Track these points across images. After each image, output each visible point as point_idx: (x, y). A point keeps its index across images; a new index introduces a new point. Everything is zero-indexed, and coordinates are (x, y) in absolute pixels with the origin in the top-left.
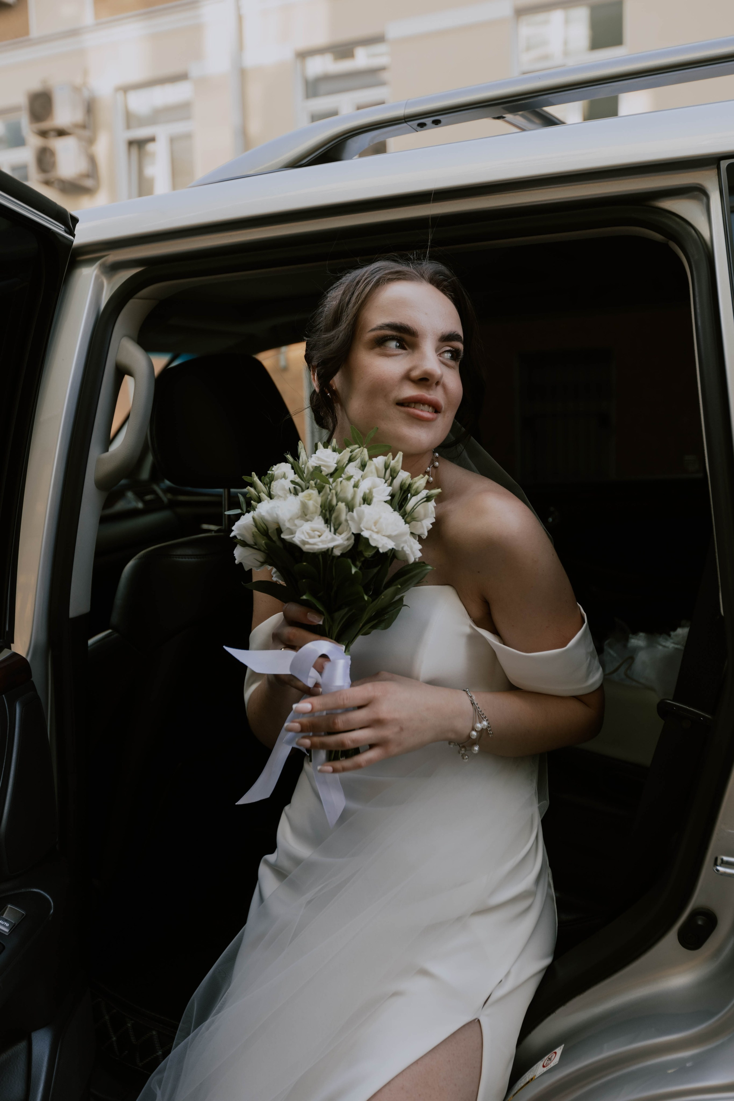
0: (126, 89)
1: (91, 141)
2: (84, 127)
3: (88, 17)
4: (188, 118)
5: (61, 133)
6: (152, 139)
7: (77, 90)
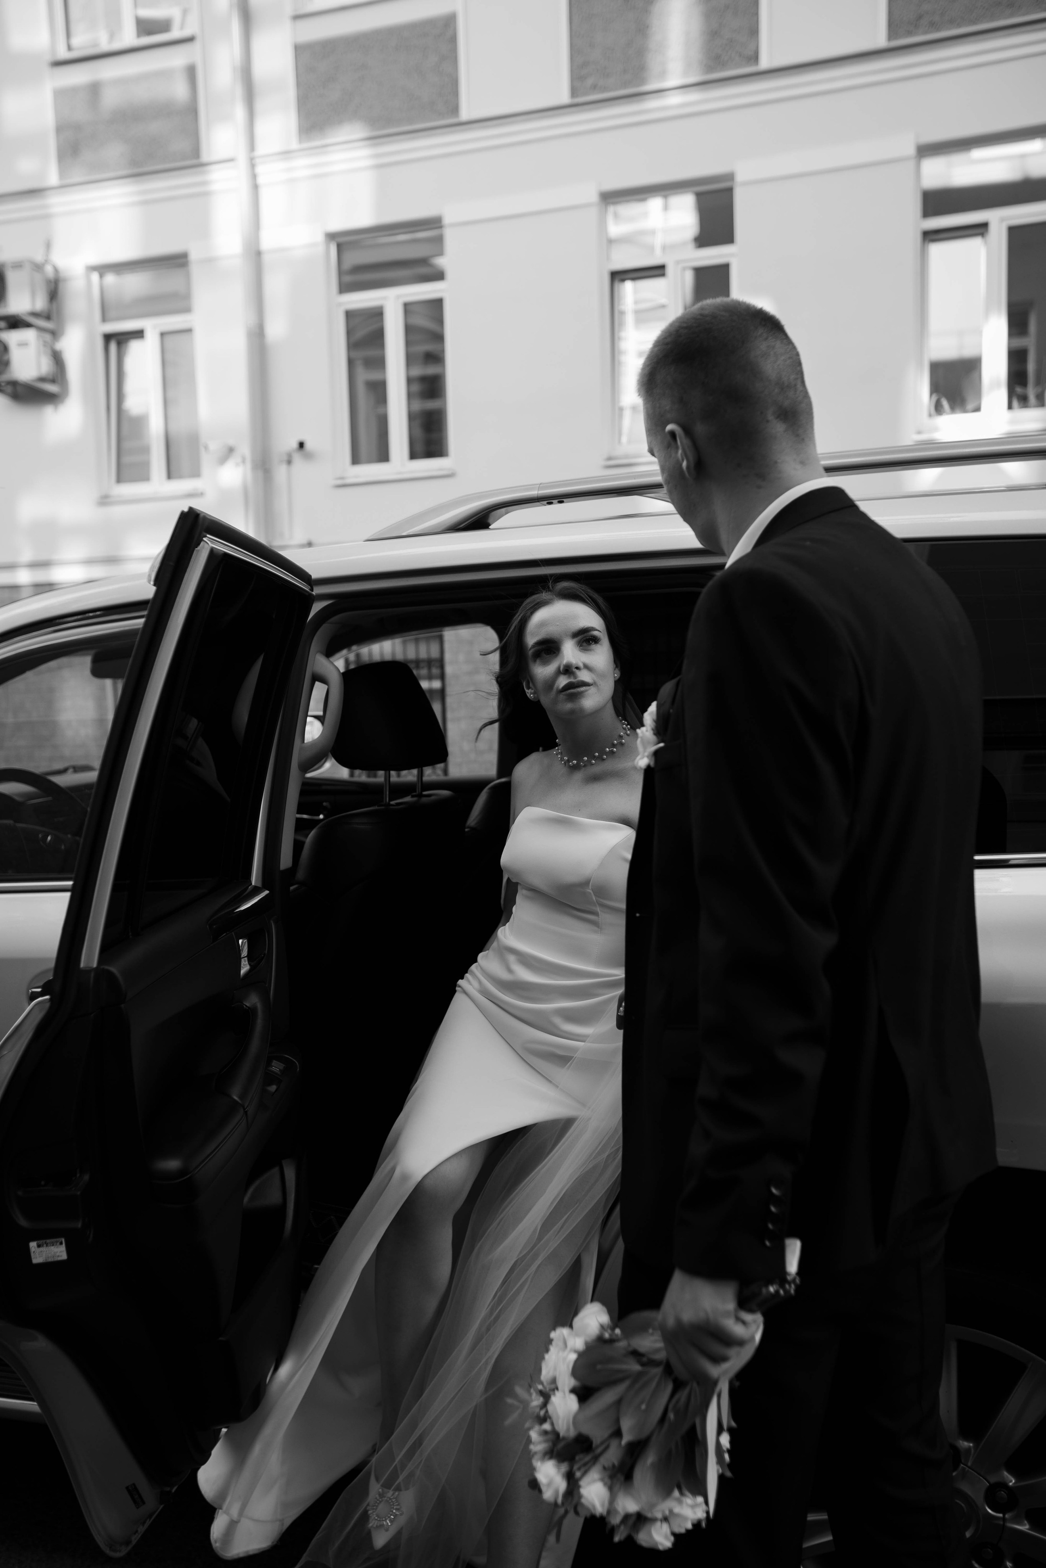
0: (103, 269)
1: (55, 334)
2: (47, 316)
3: (53, 178)
4: (187, 310)
5: (15, 323)
6: (139, 334)
7: (38, 267)
